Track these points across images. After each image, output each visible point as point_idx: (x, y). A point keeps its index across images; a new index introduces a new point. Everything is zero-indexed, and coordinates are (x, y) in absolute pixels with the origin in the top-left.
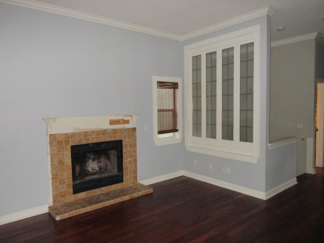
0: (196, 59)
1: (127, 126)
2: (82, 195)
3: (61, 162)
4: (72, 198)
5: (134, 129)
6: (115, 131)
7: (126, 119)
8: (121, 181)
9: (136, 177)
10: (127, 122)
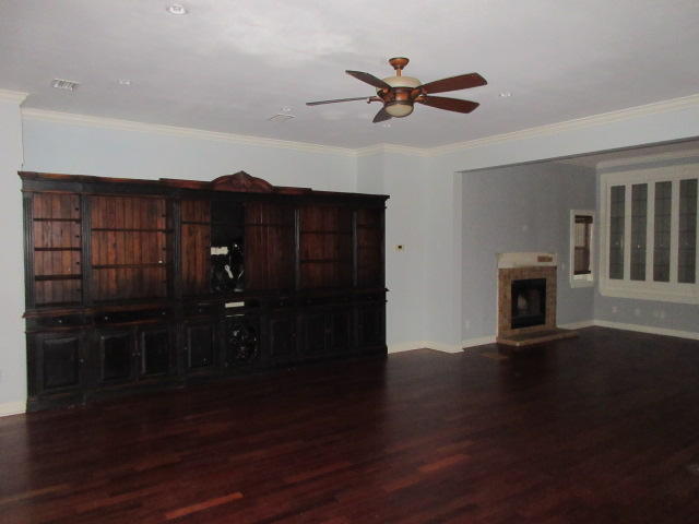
0: (618, 193)
1: (550, 264)
2: (517, 331)
3: (505, 297)
4: (509, 332)
5: (556, 268)
6: (542, 268)
7: (550, 256)
8: (543, 322)
9: (555, 321)
10: (550, 260)
